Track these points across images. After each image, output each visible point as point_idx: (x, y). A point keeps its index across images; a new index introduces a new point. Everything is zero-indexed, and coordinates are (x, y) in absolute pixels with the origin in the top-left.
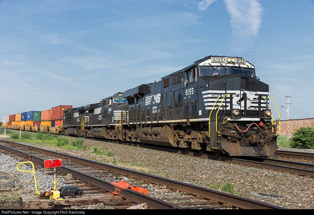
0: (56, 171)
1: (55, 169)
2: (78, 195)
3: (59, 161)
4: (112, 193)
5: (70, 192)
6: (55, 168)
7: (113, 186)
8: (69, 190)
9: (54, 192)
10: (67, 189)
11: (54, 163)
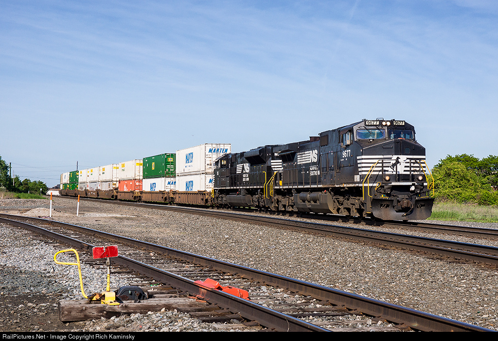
0: (109, 264)
1: (108, 261)
2: (143, 299)
3: (113, 248)
4: (195, 296)
5: (131, 294)
6: (108, 258)
7: (197, 286)
8: (130, 292)
9: (107, 295)
10: (126, 290)
11: (107, 252)
